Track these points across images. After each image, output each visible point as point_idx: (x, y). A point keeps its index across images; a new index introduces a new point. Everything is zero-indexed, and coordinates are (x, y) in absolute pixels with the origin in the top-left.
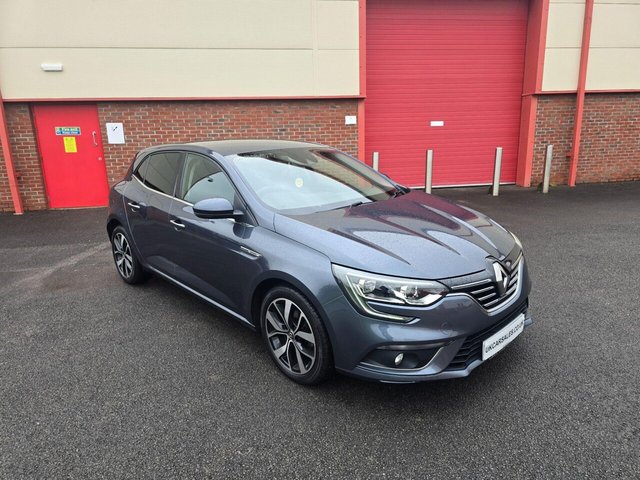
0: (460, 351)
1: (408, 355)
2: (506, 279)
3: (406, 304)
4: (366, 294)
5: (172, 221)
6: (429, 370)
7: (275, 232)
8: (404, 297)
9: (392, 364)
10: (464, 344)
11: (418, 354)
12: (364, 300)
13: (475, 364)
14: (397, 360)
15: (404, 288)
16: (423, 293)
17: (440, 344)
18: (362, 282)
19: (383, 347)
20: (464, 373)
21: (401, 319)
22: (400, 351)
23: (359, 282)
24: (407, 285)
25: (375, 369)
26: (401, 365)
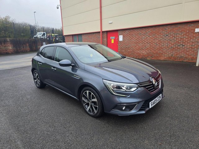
0: (143, 105)
1: (127, 107)
2: (156, 83)
3: (126, 91)
4: (114, 88)
5: (52, 68)
6: (133, 112)
7: (85, 70)
8: (125, 89)
9: (122, 110)
10: (144, 103)
11: (130, 106)
12: (113, 90)
13: (147, 109)
14: (123, 108)
15: (125, 86)
16: (131, 88)
17: (137, 103)
18: (112, 85)
19: (119, 105)
20: (144, 112)
21: (124, 96)
22: (124, 106)
23: (111, 85)
24: (126, 85)
25: (116, 112)
26: (125, 110)
